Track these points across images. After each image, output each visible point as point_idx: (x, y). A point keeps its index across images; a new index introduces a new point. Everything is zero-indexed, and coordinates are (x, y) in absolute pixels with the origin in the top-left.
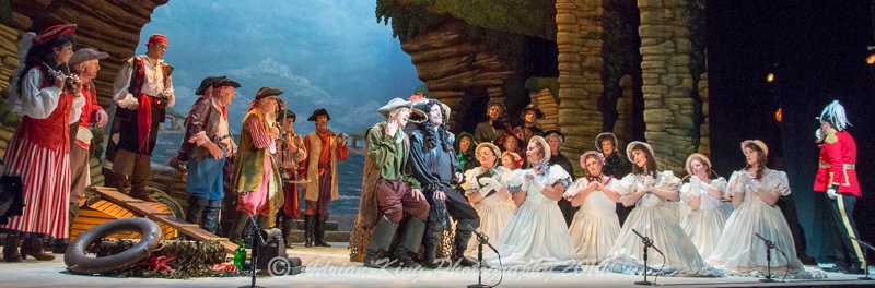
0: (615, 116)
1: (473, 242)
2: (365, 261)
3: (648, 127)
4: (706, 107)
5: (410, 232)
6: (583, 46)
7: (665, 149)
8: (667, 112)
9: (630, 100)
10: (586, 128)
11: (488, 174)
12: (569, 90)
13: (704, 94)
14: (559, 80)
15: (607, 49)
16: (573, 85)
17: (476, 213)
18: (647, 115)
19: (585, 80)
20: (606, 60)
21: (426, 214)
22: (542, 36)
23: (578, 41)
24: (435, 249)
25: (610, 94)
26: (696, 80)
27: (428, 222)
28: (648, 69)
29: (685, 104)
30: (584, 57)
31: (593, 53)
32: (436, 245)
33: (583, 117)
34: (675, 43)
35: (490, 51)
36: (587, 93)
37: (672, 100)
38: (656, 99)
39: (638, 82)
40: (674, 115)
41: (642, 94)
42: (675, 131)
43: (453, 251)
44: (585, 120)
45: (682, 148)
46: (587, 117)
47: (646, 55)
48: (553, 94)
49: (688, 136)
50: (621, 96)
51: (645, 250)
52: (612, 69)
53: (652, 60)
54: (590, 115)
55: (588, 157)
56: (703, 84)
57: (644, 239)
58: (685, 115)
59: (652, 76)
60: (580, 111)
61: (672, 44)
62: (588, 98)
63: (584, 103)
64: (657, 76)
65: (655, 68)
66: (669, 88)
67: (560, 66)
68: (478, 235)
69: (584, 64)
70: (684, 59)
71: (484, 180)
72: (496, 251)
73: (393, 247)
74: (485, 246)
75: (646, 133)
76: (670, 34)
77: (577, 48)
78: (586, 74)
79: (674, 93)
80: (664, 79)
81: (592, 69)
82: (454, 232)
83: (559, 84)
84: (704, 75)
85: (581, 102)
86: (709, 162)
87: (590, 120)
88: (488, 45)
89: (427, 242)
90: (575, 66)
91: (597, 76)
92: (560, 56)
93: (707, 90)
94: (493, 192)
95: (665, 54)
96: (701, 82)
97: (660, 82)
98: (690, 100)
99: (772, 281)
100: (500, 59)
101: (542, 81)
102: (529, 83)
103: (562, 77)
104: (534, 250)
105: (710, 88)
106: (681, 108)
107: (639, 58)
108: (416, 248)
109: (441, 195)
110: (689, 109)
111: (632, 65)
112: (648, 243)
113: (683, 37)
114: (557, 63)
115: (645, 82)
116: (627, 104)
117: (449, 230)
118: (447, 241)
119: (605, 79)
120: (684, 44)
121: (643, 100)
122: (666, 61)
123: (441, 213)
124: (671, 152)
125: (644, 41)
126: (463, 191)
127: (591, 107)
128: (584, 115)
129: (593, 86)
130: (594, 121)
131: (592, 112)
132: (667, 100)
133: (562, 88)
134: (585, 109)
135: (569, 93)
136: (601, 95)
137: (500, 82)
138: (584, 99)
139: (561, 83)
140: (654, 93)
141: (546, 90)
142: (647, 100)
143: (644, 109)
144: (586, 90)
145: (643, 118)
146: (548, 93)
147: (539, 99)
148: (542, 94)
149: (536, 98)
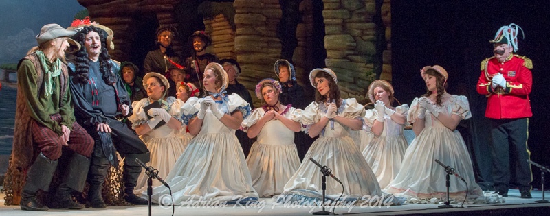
0: (295, 43)
1: (142, 177)
2: (21, 204)
3: (329, 54)
4: (388, 32)
5: (73, 170)
7: (346, 76)
8: (348, 37)
9: (310, 26)
10: (263, 56)
11: (156, 105)
12: (246, 15)
13: (387, 18)
14: (235, 4)
16: (249, 10)
17: (146, 147)
18: (328, 41)
21: (90, 149)
24: (101, 187)
25: (289, 20)
26: (379, 4)
27: (93, 158)
29: (367, 30)
32: (102, 182)
33: (261, 45)
36: (264, 19)
37: (354, 25)
38: (337, 25)
40: (355, 41)
41: (322, 19)
42: (358, 58)
43: (121, 188)
44: (262, 48)
45: (363, 75)
46: (266, 45)
48: (228, 20)
49: (370, 62)
50: (302, 22)
51: (324, 180)
54: (268, 42)
55: (263, 86)
56: (386, 7)
57: (323, 168)
58: (368, 41)
60: (255, 38)
62: (266, 24)
66: (351, 12)
68: (147, 169)
71: (152, 111)
72: (167, 185)
73: (54, 187)
74: (155, 181)
75: (326, 60)
79: (355, 18)
80: (345, 3)
82: (121, 168)
83: (234, 9)
85: (258, 29)
86: (392, 89)
87: (268, 47)
89: (92, 179)
91: (277, 1)
93: (389, 14)
94: (162, 123)
96: (384, 5)
97: (341, 7)
98: (371, 25)
99: (452, 207)
101: (216, 6)
102: (202, 8)
103: (239, 1)
104: (208, 183)
105: (393, 12)
106: (363, 34)
108: (81, 187)
109: (105, 127)
110: (371, 35)
112: (326, 172)
115: (326, 6)
116: (306, 30)
117: (116, 166)
118: (114, 178)
119: (284, 4)
121: (324, 26)
123: (108, 148)
124: (352, 80)
126: (129, 124)
127: (269, 33)
128: (261, 42)
129: (271, 11)
130: (272, 48)
131: (270, 39)
132: (348, 25)
133: (238, 13)
134: (263, 36)
135: (245, 18)
136: (279, 21)
137: (170, 7)
138: (261, 25)
139: (236, 8)
140: (335, 18)
141: (221, 15)
142: (328, 25)
143: (324, 35)
144: (263, 14)
145: (323, 44)
146: (223, 19)
147: (213, 25)
148: (216, 20)
149: (209, 24)
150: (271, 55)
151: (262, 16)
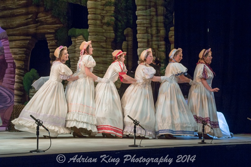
6: (103, 10)
10: (104, 59)
12: (95, 36)
13: (172, 39)
14: (88, 30)
15: (117, 12)
16: (96, 33)
18: (139, 51)
19: (104, 31)
20: (116, 19)
22: (79, 3)
23: (100, 7)
25: (119, 39)
26: (167, 31)
28: (140, 24)
29: (161, 45)
30: (103, 17)
31: (108, 14)
34: (156, 9)
35: (47, 11)
36: (105, 38)
37: (154, 43)
38: (144, 42)
39: (135, 32)
40: (154, 52)
41: (137, 39)
44: (104, 54)
46: (105, 53)
47: (139, 16)
48: (85, 39)
50: (125, 40)
51: (135, 127)
52: (120, 24)
53: (143, 19)
54: (107, 51)
56: (172, 33)
57: (134, 121)
58: (161, 51)
59: (142, 28)
60: (100, 49)
61: (154, 10)
62: (106, 41)
63: (103, 44)
64: (145, 28)
65: (144, 24)
66: (152, 35)
67: (89, 22)
68: (37, 121)
69: (103, 21)
70: (161, 19)
75: (138, 62)
76: (153, 4)
77: (99, 11)
78: (105, 27)
79: (154, 39)
80: (149, 30)
81: (108, 24)
83: (88, 32)
84: (172, 28)
85: (102, 44)
87: (107, 54)
88: (45, 9)
90: (98, 22)
91: (112, 28)
92: (89, 16)
93: (173, 37)
95: (150, 15)
96: (170, 32)
97: (147, 32)
99: (205, 143)
100: (53, 17)
101: (78, 31)
102: (70, 32)
103: (91, 28)
105: (176, 35)
106: (158, 48)
107: (135, 18)
110: (163, 48)
111: (131, 21)
112: (136, 123)
113: (162, 5)
114: (87, 20)
115: (138, 32)
116: (128, 45)
119: (116, 30)
120: (161, 9)
121: (137, 42)
122: (151, 20)
125: (138, 8)
127: (108, 46)
128: (103, 51)
129: (109, 34)
130: (109, 54)
131: (108, 49)
132: (150, 43)
133: (90, 35)
134: (104, 48)
135: (94, 38)
136: (113, 40)
137: (53, 31)
138: (103, 42)
139: (90, 32)
140: (143, 39)
141: (81, 36)
142: (140, 42)
143: (138, 48)
144: (104, 36)
145: (137, 53)
146: (82, 38)
147: (77, 41)
148: (79, 39)
149: (75, 41)
150: (108, 58)
151: (104, 37)
